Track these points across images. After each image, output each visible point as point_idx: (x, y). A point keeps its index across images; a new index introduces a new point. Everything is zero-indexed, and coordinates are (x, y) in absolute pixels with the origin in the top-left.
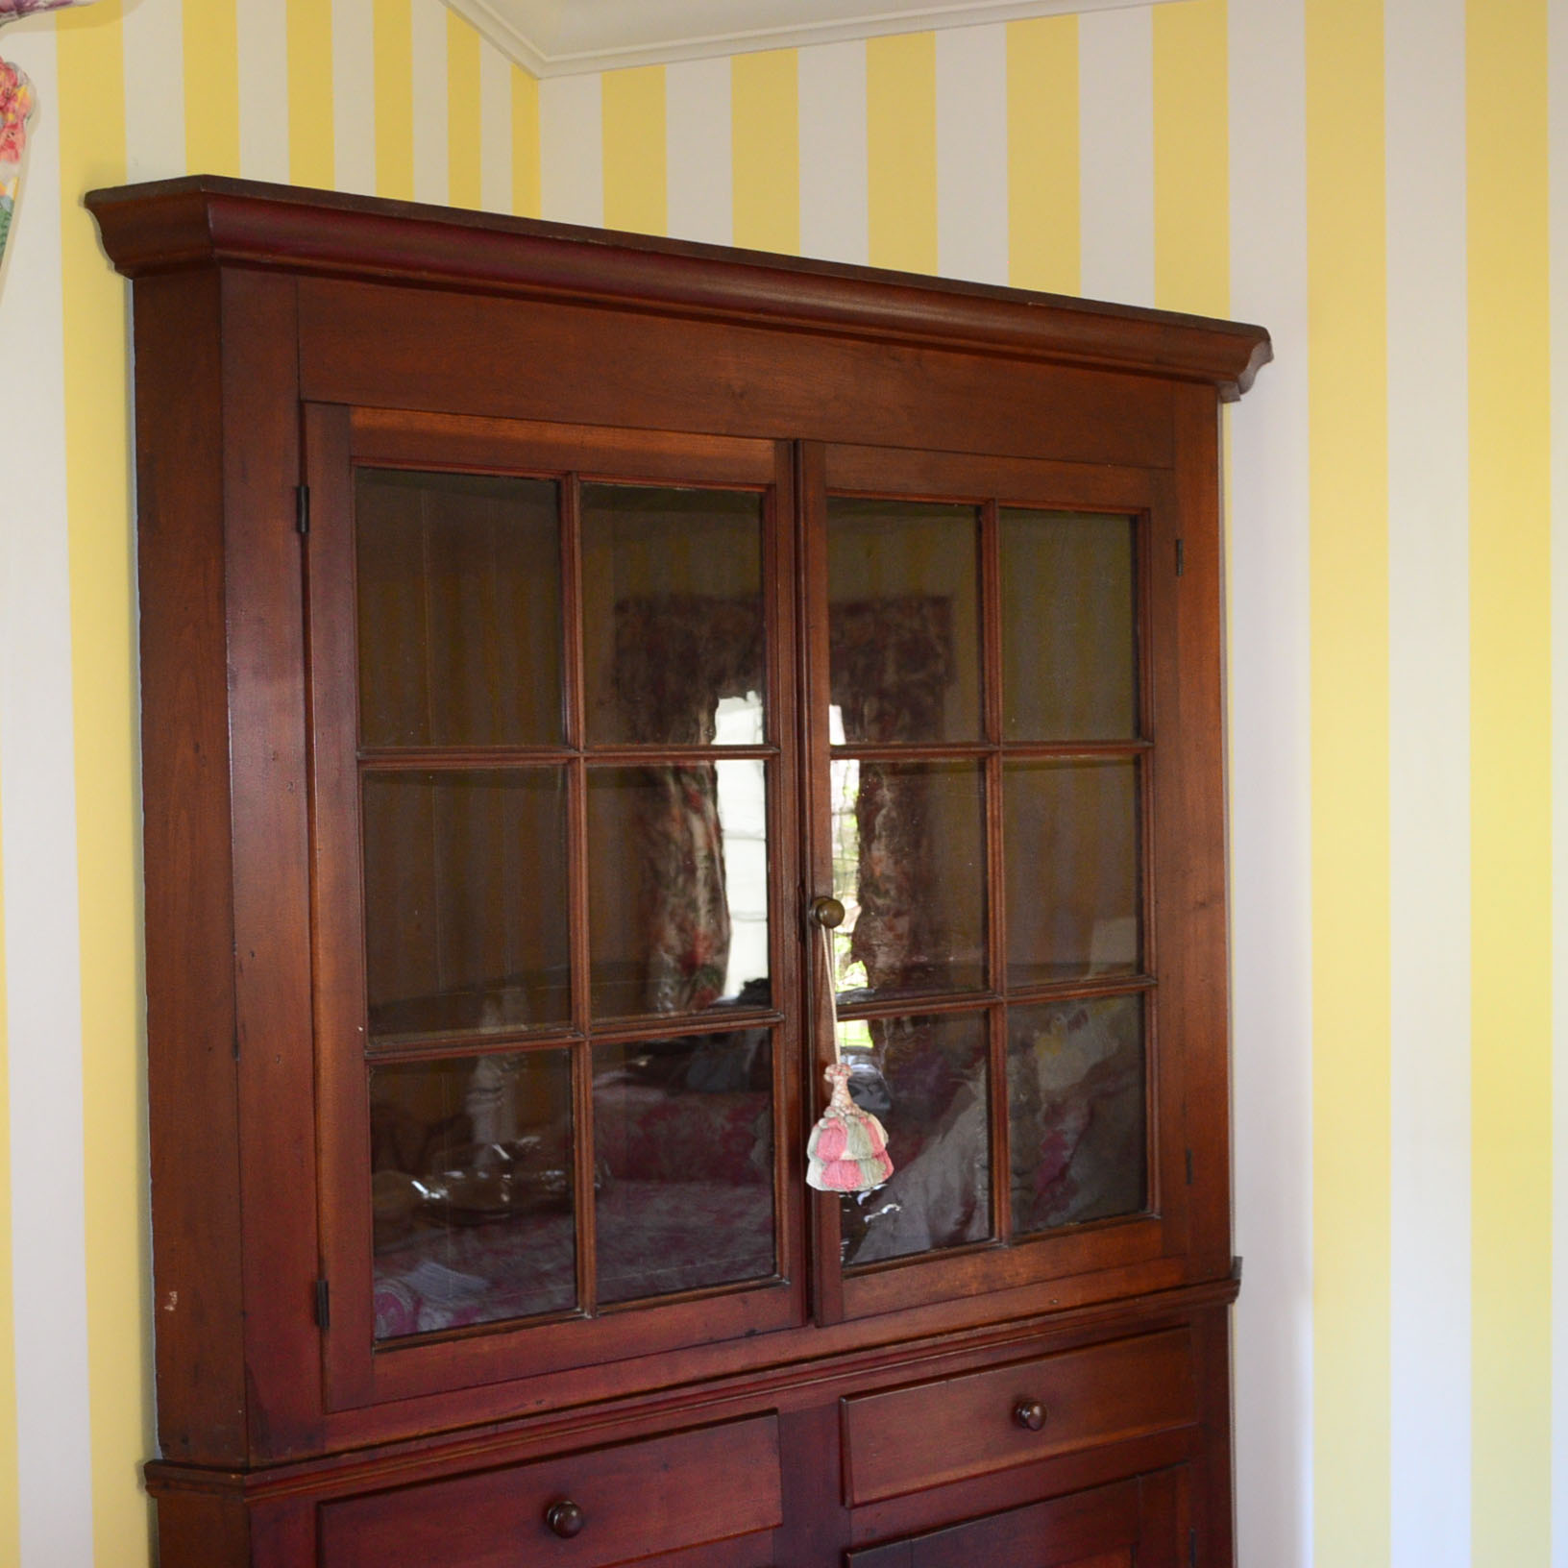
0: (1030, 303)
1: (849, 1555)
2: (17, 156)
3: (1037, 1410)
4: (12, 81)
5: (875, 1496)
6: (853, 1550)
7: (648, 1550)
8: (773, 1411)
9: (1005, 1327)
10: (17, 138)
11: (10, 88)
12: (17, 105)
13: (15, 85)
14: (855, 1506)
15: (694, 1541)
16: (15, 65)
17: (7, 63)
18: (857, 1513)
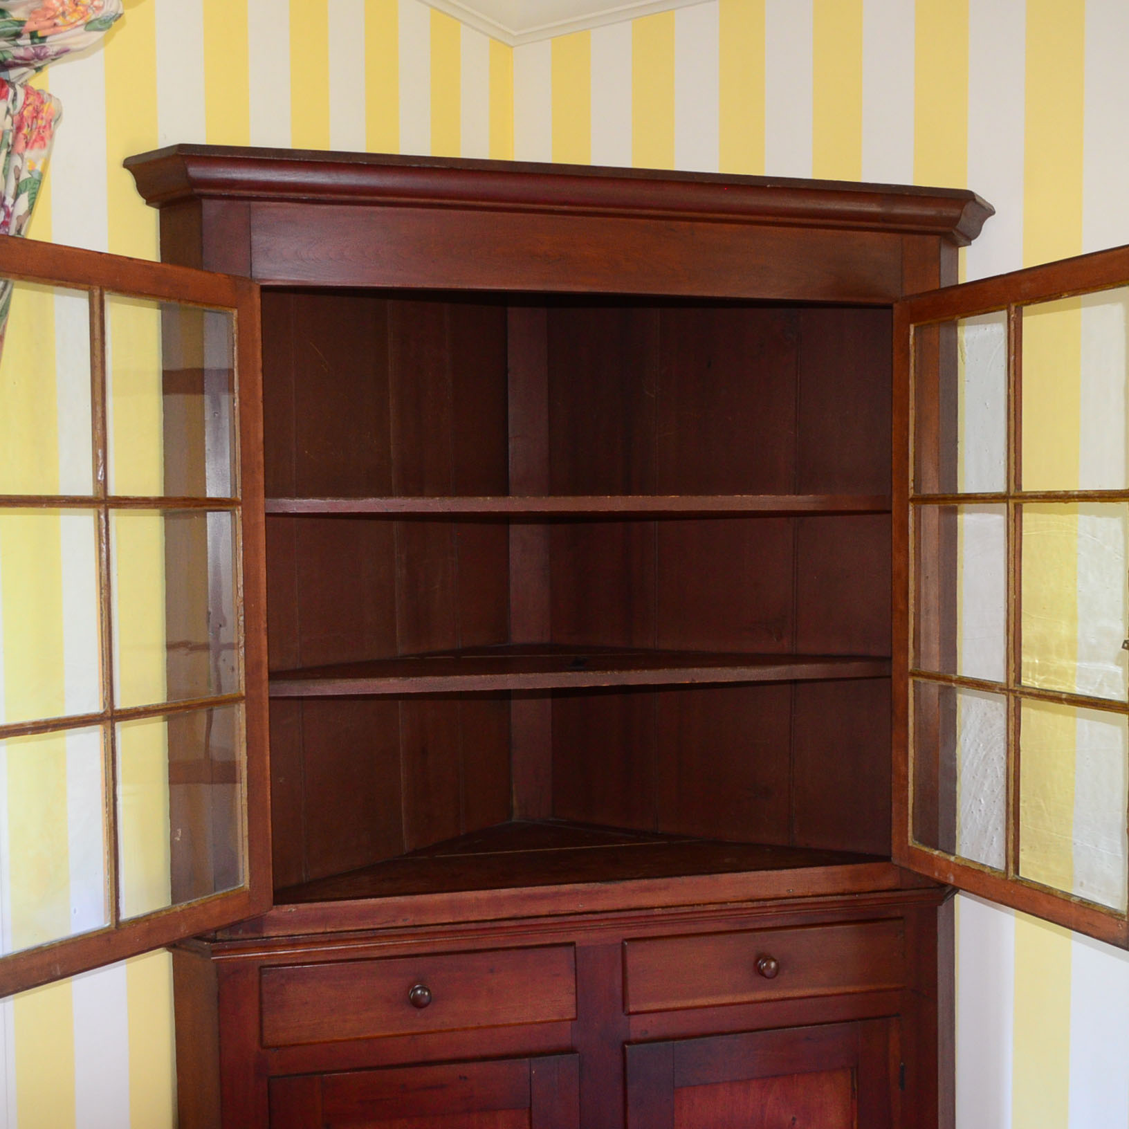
0: (768, 186)
1: (626, 1046)
2: (45, 145)
3: (773, 965)
4: (40, 100)
5: (645, 1007)
6: (629, 1043)
7: (479, 1024)
8: (572, 944)
9: (750, 905)
10: (46, 134)
11: (39, 105)
12: (44, 115)
13: (42, 102)
14: (630, 1014)
15: (513, 1022)
16: (42, 90)
17: (38, 90)
18: (634, 1018)
